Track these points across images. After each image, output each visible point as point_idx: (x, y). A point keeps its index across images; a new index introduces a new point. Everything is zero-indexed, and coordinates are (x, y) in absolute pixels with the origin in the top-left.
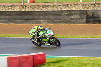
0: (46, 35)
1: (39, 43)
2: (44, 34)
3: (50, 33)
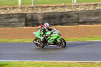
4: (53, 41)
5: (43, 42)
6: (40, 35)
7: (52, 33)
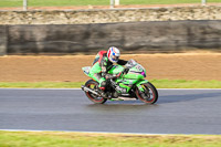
4: (128, 88)
5: (105, 91)
6: (100, 74)
7: (126, 71)
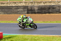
0: (28, 21)
1: (23, 27)
2: (27, 20)
3: (31, 20)
